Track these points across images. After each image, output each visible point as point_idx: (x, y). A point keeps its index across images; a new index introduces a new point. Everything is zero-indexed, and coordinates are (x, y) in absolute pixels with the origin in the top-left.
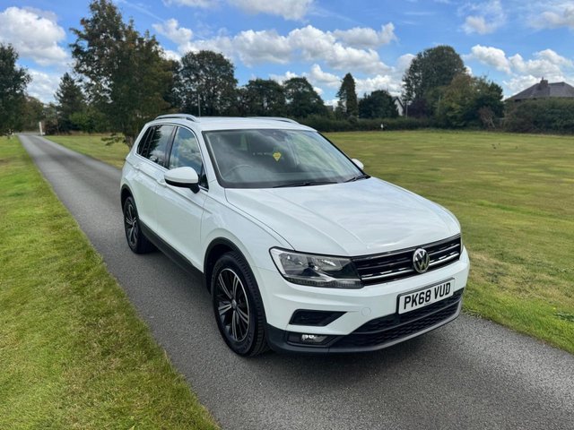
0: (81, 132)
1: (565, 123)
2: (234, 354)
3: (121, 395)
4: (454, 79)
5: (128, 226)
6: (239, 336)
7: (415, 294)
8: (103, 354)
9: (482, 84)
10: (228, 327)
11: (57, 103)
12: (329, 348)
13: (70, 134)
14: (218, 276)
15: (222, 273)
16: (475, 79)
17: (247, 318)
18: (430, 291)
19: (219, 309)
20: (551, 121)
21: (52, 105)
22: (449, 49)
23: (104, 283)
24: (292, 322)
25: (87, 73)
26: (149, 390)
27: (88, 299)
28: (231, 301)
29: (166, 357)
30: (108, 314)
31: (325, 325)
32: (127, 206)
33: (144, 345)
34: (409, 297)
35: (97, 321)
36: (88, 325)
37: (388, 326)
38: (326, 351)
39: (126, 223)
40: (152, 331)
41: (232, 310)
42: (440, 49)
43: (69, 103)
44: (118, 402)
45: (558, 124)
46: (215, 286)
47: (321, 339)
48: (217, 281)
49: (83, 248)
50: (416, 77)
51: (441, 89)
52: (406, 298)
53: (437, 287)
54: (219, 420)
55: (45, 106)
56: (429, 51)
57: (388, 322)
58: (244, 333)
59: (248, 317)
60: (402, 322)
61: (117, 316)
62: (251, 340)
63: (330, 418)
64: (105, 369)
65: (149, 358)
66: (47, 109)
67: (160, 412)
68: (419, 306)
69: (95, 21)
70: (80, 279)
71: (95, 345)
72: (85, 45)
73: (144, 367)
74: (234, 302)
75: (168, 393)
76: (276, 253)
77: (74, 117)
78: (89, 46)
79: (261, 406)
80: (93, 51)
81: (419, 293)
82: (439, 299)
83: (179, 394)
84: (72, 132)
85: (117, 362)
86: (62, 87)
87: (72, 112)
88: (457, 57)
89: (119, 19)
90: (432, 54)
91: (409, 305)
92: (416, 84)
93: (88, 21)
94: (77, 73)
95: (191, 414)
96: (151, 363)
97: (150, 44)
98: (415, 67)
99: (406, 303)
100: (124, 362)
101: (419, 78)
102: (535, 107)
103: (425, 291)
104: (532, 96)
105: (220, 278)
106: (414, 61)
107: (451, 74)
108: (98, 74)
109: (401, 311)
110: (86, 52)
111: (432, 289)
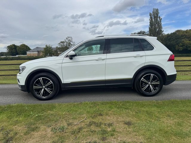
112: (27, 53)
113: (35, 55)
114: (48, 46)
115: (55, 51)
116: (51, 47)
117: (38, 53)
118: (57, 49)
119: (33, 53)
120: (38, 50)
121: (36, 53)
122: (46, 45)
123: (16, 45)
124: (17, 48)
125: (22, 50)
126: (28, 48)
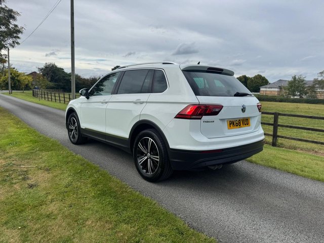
112: (262, 89)
113: (273, 93)
114: (297, 77)
115: (309, 87)
116: (303, 81)
117: (279, 90)
118: (315, 85)
119: (270, 89)
120: (280, 85)
121: (277, 90)
122: (293, 76)
123: (247, 76)
124: (248, 82)
125: (255, 85)
126: (264, 81)
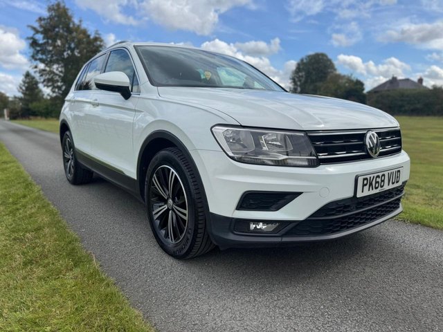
0: (39, 118)
1: (412, 107)
2: (170, 258)
3: (39, 303)
4: (329, 77)
5: (66, 160)
6: (176, 237)
7: (372, 176)
8: (25, 264)
9: (349, 80)
10: (163, 232)
11: (20, 95)
12: (282, 236)
13: (29, 119)
14: (152, 177)
15: (157, 174)
16: (344, 76)
17: (186, 214)
18: (384, 175)
19: (154, 213)
20: (401, 106)
21: (15, 97)
22: (323, 55)
23: (37, 205)
24: (240, 206)
25: (42, 61)
26: (73, 297)
27: (19, 219)
28: (166, 202)
29: (95, 264)
30: (38, 229)
31: (277, 209)
32: (65, 141)
33: (71, 253)
34: (366, 179)
35: (24, 235)
36: (14, 239)
37: (344, 212)
38: (278, 240)
39: (64, 158)
40: (82, 241)
41: (168, 210)
42: (317, 55)
43: (29, 95)
44: (34, 312)
45: (407, 108)
46: (149, 189)
47: (272, 227)
48: (151, 183)
49: (23, 182)
50: (300, 76)
51: (319, 84)
52: (364, 179)
53: (390, 172)
54: (155, 325)
55: (10, 99)
56: (309, 56)
57: (346, 207)
58: (182, 233)
59: (186, 212)
60: (357, 209)
61: (47, 230)
62: (190, 237)
63: (289, 317)
64: (24, 278)
65: (76, 265)
66: (12, 102)
67: (83, 320)
68: (375, 191)
69: (51, 18)
70: (16, 204)
71: (18, 256)
72: (40, 38)
73: (70, 275)
74: (170, 201)
75: (94, 298)
76: (219, 130)
77: (33, 106)
78: (44, 38)
79: (206, 307)
80: (46, 43)
81: (375, 175)
82: (391, 186)
83: (108, 299)
84: (31, 117)
85: (39, 271)
86: (24, 82)
87: (31, 101)
88: (330, 60)
89: (69, 18)
90: (312, 59)
91: (366, 188)
92: (300, 81)
93: (44, 19)
94: (33, 61)
95: (121, 319)
96: (77, 271)
97: (96, 39)
98: (299, 68)
99: (364, 185)
100: (47, 271)
101: (302, 77)
102: (388, 96)
103: (380, 174)
104: (386, 88)
105: (155, 179)
106: (299, 65)
107: (326, 74)
108: (51, 61)
109: (359, 195)
110: (42, 44)
111: (386, 173)
